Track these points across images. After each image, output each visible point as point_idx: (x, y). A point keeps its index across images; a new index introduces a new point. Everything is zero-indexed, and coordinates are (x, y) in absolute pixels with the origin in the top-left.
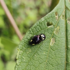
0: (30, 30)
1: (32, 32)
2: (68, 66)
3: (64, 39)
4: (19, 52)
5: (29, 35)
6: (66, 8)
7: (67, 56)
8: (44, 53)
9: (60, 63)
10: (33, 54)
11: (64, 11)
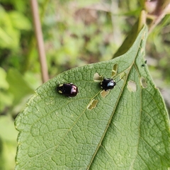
0: (66, 73)
1: (67, 76)
2: (100, 152)
3: (112, 109)
4: (35, 96)
5: (60, 80)
6: (135, 65)
7: (105, 136)
8: (72, 116)
9: (90, 141)
10: (54, 109)
11: (130, 67)
